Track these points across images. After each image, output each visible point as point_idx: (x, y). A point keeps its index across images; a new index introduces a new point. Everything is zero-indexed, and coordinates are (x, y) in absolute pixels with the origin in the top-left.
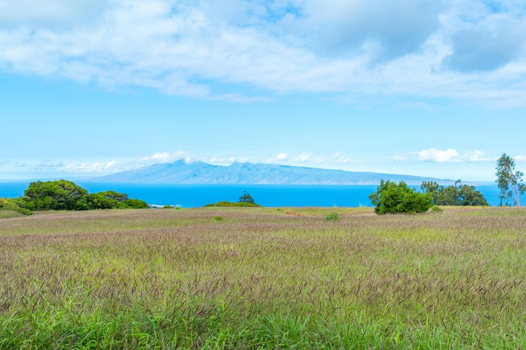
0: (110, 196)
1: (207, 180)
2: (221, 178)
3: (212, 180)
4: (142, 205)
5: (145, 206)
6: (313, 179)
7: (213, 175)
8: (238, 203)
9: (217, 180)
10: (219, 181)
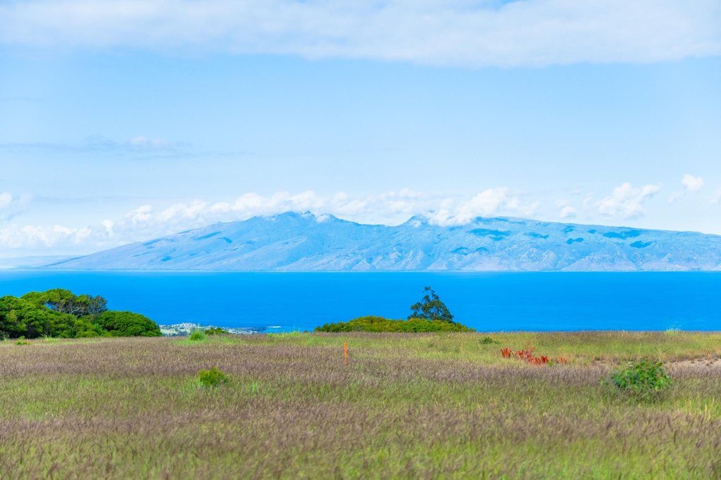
0: (55, 303)
1: (344, 263)
2: (380, 258)
3: (358, 262)
4: (140, 328)
5: (149, 329)
6: (621, 257)
7: (360, 249)
8: (406, 321)
9: (370, 260)
10: (374, 263)
